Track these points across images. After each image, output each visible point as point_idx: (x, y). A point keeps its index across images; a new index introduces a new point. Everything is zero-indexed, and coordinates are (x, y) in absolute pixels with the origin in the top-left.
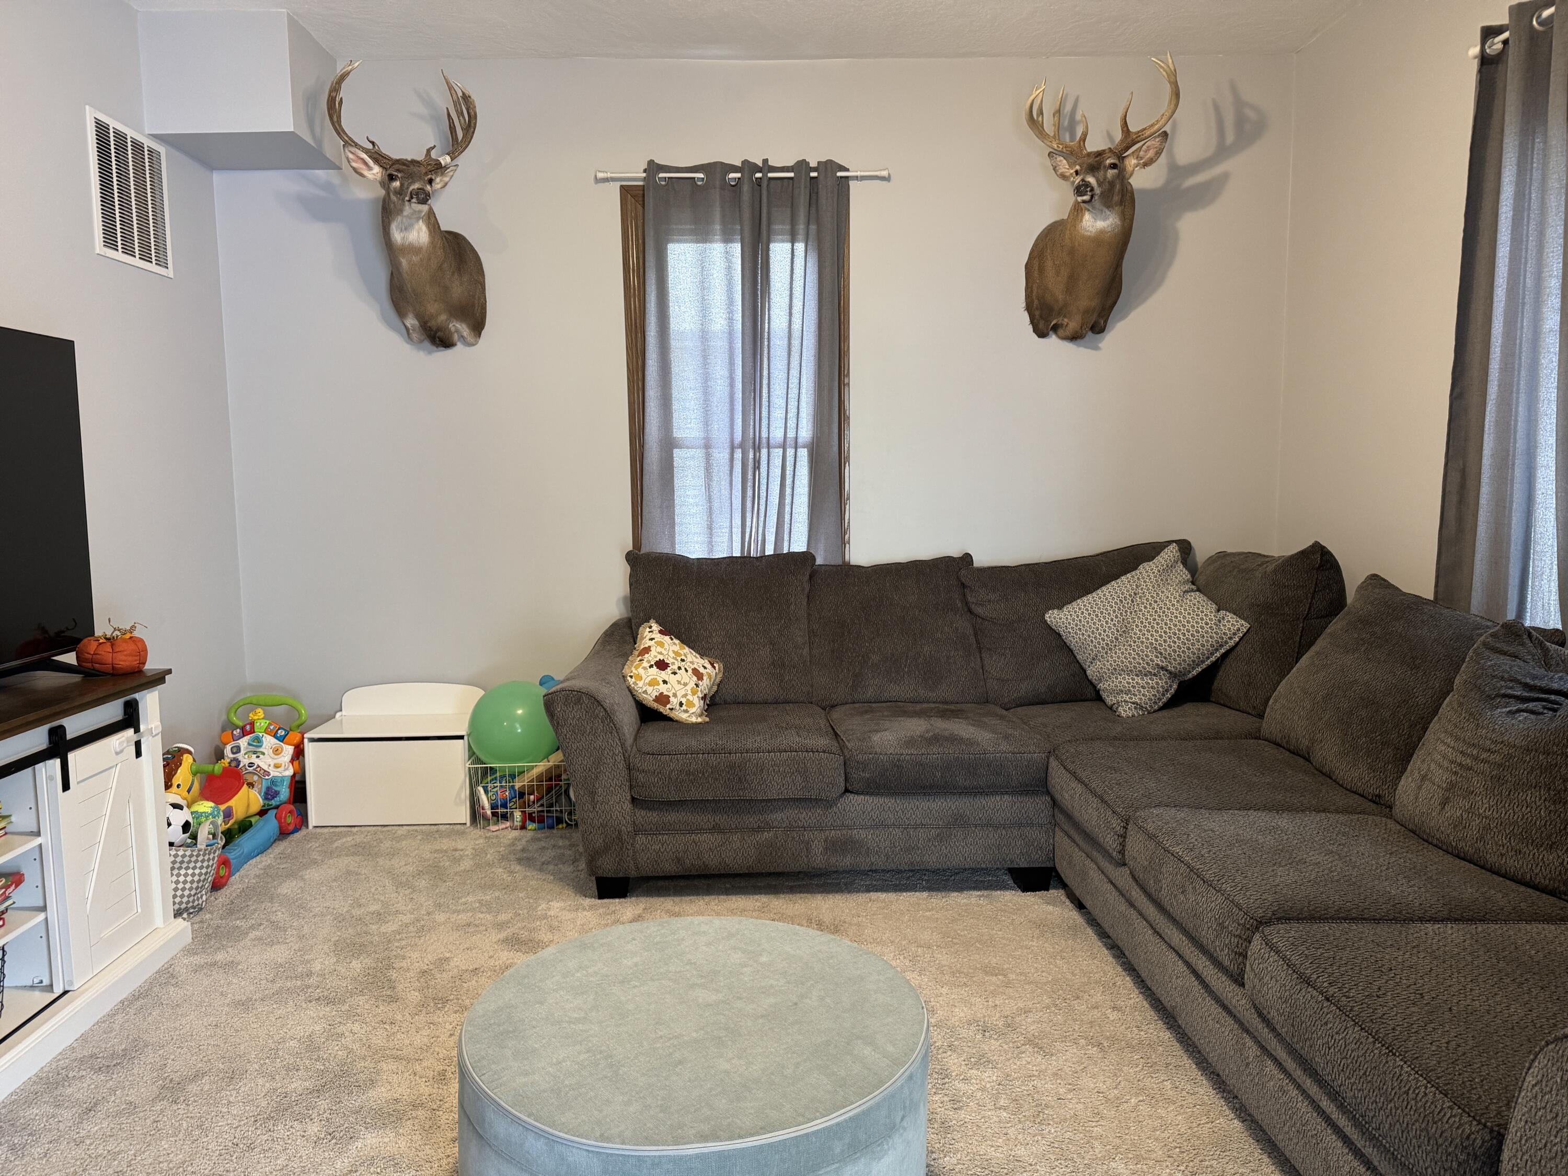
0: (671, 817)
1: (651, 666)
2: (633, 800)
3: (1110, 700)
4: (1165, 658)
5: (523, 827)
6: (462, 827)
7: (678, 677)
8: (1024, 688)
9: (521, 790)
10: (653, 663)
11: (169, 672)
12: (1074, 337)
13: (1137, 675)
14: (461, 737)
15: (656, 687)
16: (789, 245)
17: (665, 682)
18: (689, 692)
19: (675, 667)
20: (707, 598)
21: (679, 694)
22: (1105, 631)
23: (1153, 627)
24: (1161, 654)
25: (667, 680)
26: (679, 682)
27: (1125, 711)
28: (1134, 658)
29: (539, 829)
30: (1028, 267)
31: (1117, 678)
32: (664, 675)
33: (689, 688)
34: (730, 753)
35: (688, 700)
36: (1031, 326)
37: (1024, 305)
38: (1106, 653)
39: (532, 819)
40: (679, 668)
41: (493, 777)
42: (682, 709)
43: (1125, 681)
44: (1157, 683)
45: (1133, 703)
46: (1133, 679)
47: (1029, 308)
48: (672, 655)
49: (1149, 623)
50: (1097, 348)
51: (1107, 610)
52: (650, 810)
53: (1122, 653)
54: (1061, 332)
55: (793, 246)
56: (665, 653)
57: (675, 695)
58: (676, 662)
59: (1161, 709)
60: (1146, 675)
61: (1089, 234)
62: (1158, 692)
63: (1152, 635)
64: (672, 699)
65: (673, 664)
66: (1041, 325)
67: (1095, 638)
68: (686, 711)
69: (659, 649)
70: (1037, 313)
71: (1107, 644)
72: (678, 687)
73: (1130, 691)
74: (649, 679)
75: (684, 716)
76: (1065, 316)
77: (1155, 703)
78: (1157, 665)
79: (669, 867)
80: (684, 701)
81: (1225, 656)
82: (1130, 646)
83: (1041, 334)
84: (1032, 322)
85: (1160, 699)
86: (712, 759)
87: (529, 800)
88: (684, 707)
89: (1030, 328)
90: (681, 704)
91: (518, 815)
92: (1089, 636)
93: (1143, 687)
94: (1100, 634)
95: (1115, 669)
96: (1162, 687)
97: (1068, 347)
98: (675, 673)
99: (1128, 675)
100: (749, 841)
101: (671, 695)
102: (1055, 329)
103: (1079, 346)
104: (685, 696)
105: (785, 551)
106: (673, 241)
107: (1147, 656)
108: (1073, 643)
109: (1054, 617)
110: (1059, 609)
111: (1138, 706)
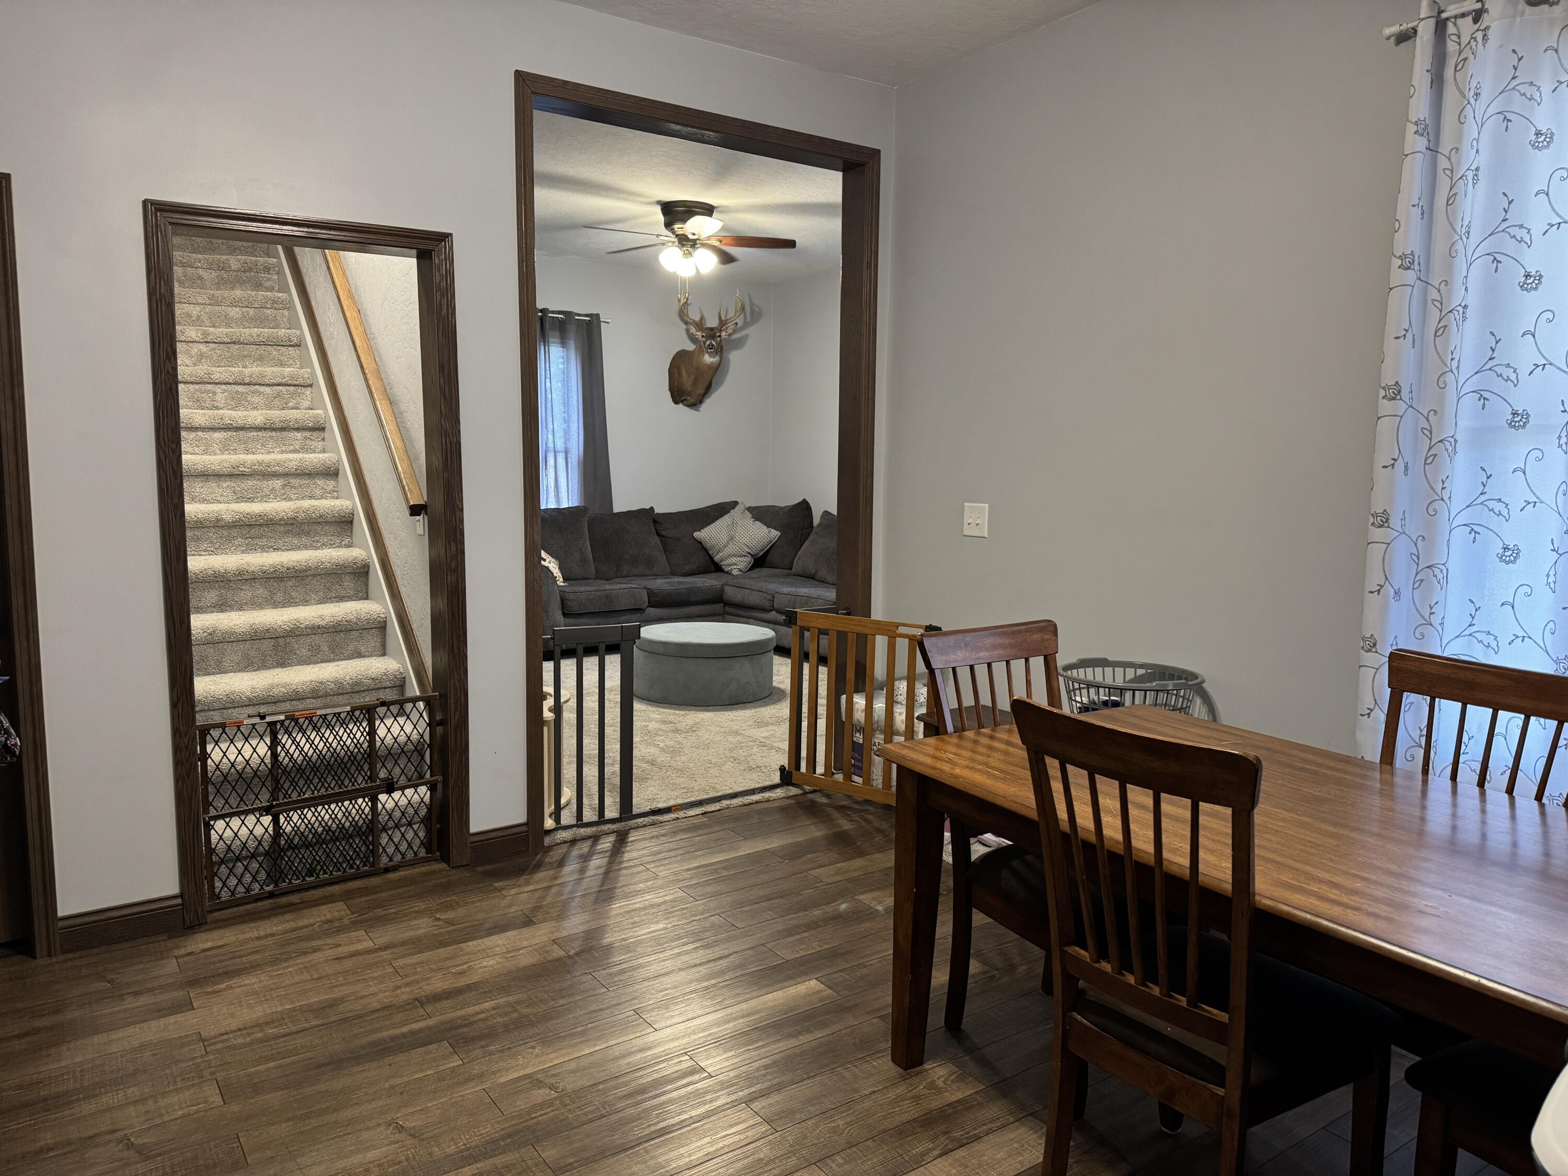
0: (580, 621)
2: (564, 614)
3: (727, 569)
4: (750, 548)
7: (551, 564)
8: (687, 568)
12: (689, 405)
13: (739, 557)
18: (557, 572)
19: (549, 560)
20: (547, 528)
21: (554, 572)
22: (721, 539)
23: (743, 536)
24: (747, 547)
26: (553, 567)
27: (735, 572)
28: (738, 549)
31: (729, 559)
32: (545, 564)
34: (604, 591)
35: (558, 575)
38: (723, 549)
43: (733, 560)
44: (747, 560)
45: (737, 569)
46: (736, 559)
47: (671, 390)
49: (740, 534)
51: (723, 528)
52: (571, 618)
53: (730, 549)
54: (685, 402)
59: (748, 571)
60: (742, 556)
61: (707, 363)
62: (747, 563)
63: (743, 540)
66: (678, 398)
67: (717, 542)
70: (673, 392)
71: (723, 545)
73: (735, 564)
76: (687, 396)
77: (746, 568)
81: (772, 546)
82: (733, 545)
83: (676, 402)
84: (672, 397)
85: (747, 566)
86: (598, 593)
92: (714, 541)
93: (741, 562)
94: (719, 540)
95: (728, 556)
96: (749, 561)
97: (687, 409)
99: (734, 557)
102: (682, 402)
107: (742, 548)
108: (708, 546)
109: (697, 534)
110: (699, 531)
111: (740, 570)
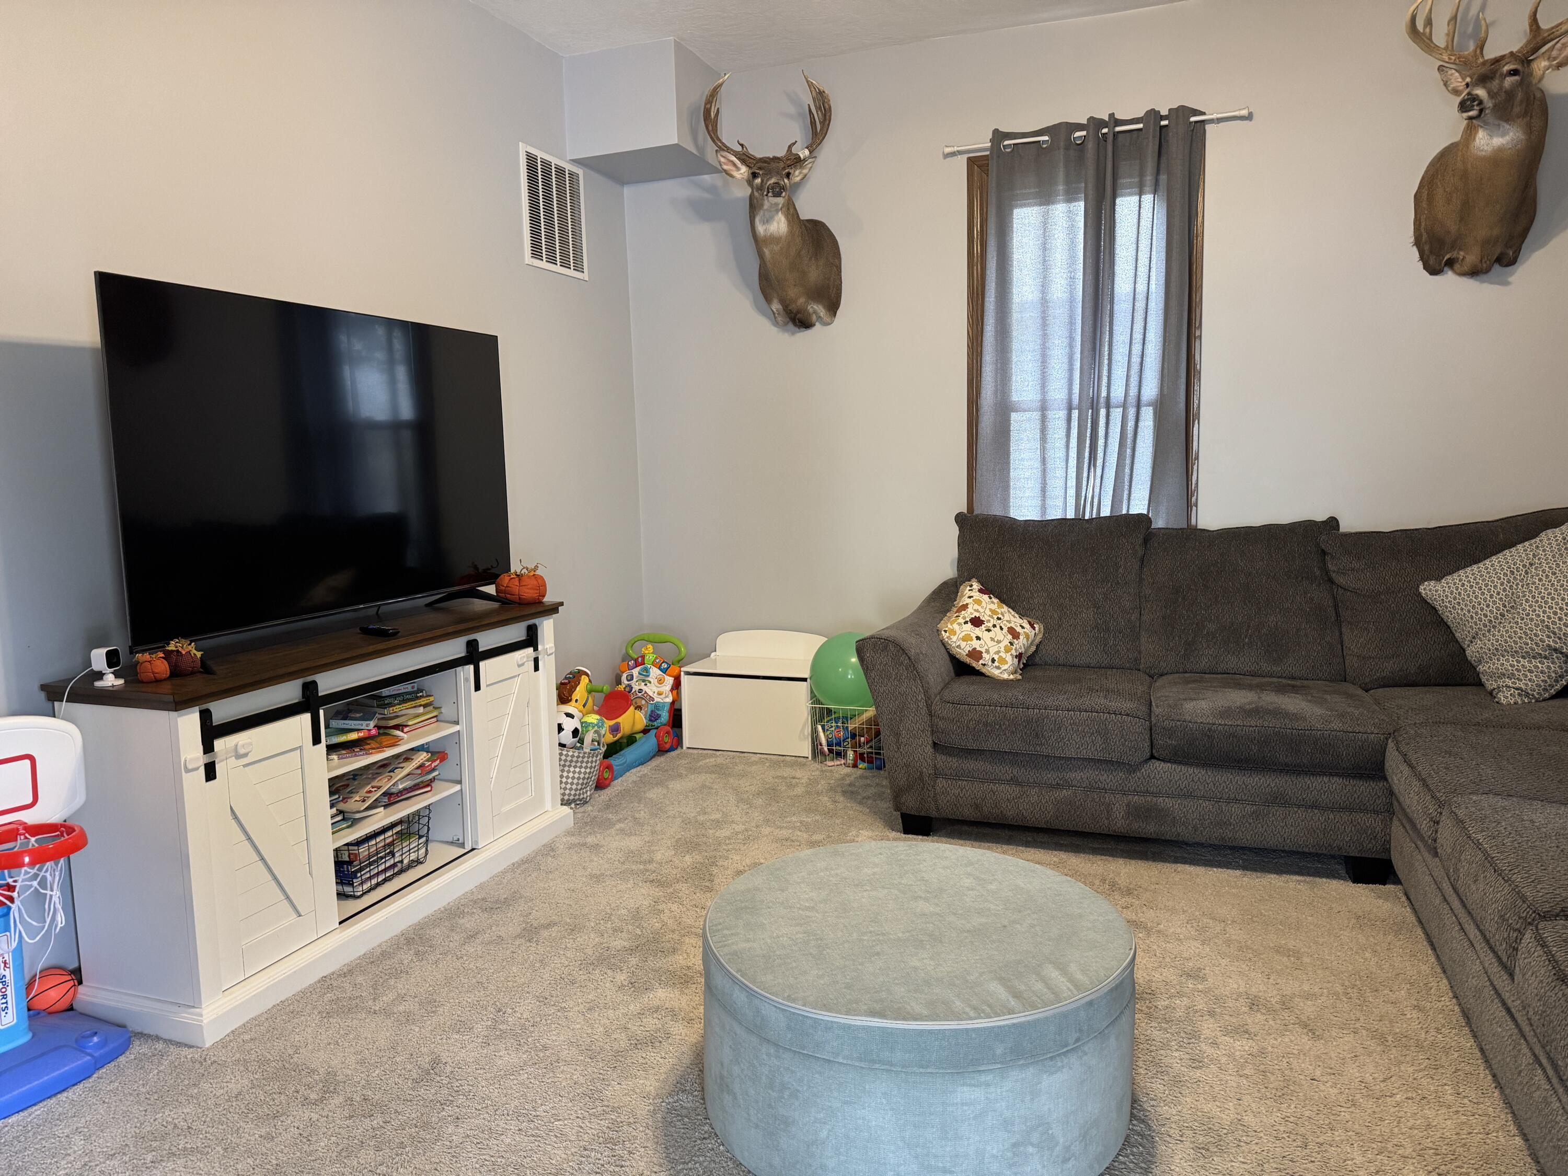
0: (970, 765)
1: (966, 623)
2: (935, 744)
3: (1490, 684)
4: (1560, 638)
5: (855, 766)
6: (805, 760)
7: (992, 634)
8: (1387, 668)
9: (853, 731)
10: (968, 619)
11: (562, 604)
12: (1474, 273)
13: (1523, 657)
14: (805, 680)
15: (969, 642)
16: (1137, 198)
17: (978, 638)
18: (1002, 649)
19: (990, 625)
20: (1031, 559)
21: (992, 651)
22: (1488, 606)
23: (1546, 603)
24: (1554, 633)
25: (981, 636)
26: (992, 639)
27: (1505, 698)
28: (1520, 638)
29: (869, 768)
30: (1417, 197)
31: (1498, 660)
32: (978, 631)
33: (1002, 645)
34: (1028, 709)
35: (1000, 656)
36: (1421, 263)
37: (1412, 239)
38: (1489, 631)
39: (863, 760)
40: (994, 626)
41: (829, 718)
42: (994, 665)
43: (1506, 663)
44: (1549, 667)
45: (1517, 689)
46: (1518, 662)
47: (1418, 243)
48: (988, 613)
49: (1543, 598)
50: (1505, 283)
51: (1493, 582)
52: (950, 755)
53: (1507, 632)
54: (1457, 266)
55: (1140, 198)
56: (982, 610)
57: (987, 651)
58: (992, 620)
59: (1553, 697)
60: (1534, 657)
61: (1484, 153)
62: (1549, 677)
63: (1544, 612)
64: (984, 655)
65: (989, 621)
66: (1431, 261)
67: (1476, 613)
68: (998, 668)
69: (976, 607)
70: (1427, 248)
71: (1490, 621)
72: (990, 644)
73: (1513, 674)
74: (963, 634)
75: (996, 672)
76: (1460, 249)
77: (1545, 690)
78: (1549, 646)
79: (968, 813)
80: (996, 657)
82: (1517, 623)
83: (1434, 270)
84: (1422, 258)
85: (1552, 686)
86: (1010, 711)
87: (860, 741)
88: (996, 664)
89: (1420, 265)
90: (993, 661)
91: (851, 754)
92: (1469, 611)
93: (1531, 671)
94: (1482, 609)
95: (1497, 649)
96: (1554, 671)
98: (989, 630)
99: (1513, 656)
100: (1047, 797)
101: (983, 650)
102: (1450, 263)
103: (1483, 282)
104: (998, 652)
105: (1124, 512)
106: (1017, 206)
107: (1536, 635)
108: (1450, 617)
109: (1429, 589)
110: (1438, 579)
111: (1522, 692)
